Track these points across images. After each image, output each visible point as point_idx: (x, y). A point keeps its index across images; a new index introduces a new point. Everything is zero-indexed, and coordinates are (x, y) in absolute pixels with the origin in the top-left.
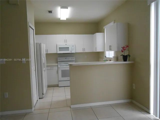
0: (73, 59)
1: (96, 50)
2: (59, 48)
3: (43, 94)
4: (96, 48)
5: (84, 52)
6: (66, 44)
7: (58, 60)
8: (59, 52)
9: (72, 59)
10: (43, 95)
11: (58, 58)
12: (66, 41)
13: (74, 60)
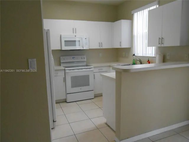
0: (84, 58)
1: (120, 46)
2: (65, 41)
3: (54, 121)
4: (120, 42)
5: (101, 48)
6: (75, 36)
7: (62, 61)
8: (64, 48)
9: (82, 58)
10: (54, 123)
11: (61, 57)
12: (74, 30)
13: (85, 60)
